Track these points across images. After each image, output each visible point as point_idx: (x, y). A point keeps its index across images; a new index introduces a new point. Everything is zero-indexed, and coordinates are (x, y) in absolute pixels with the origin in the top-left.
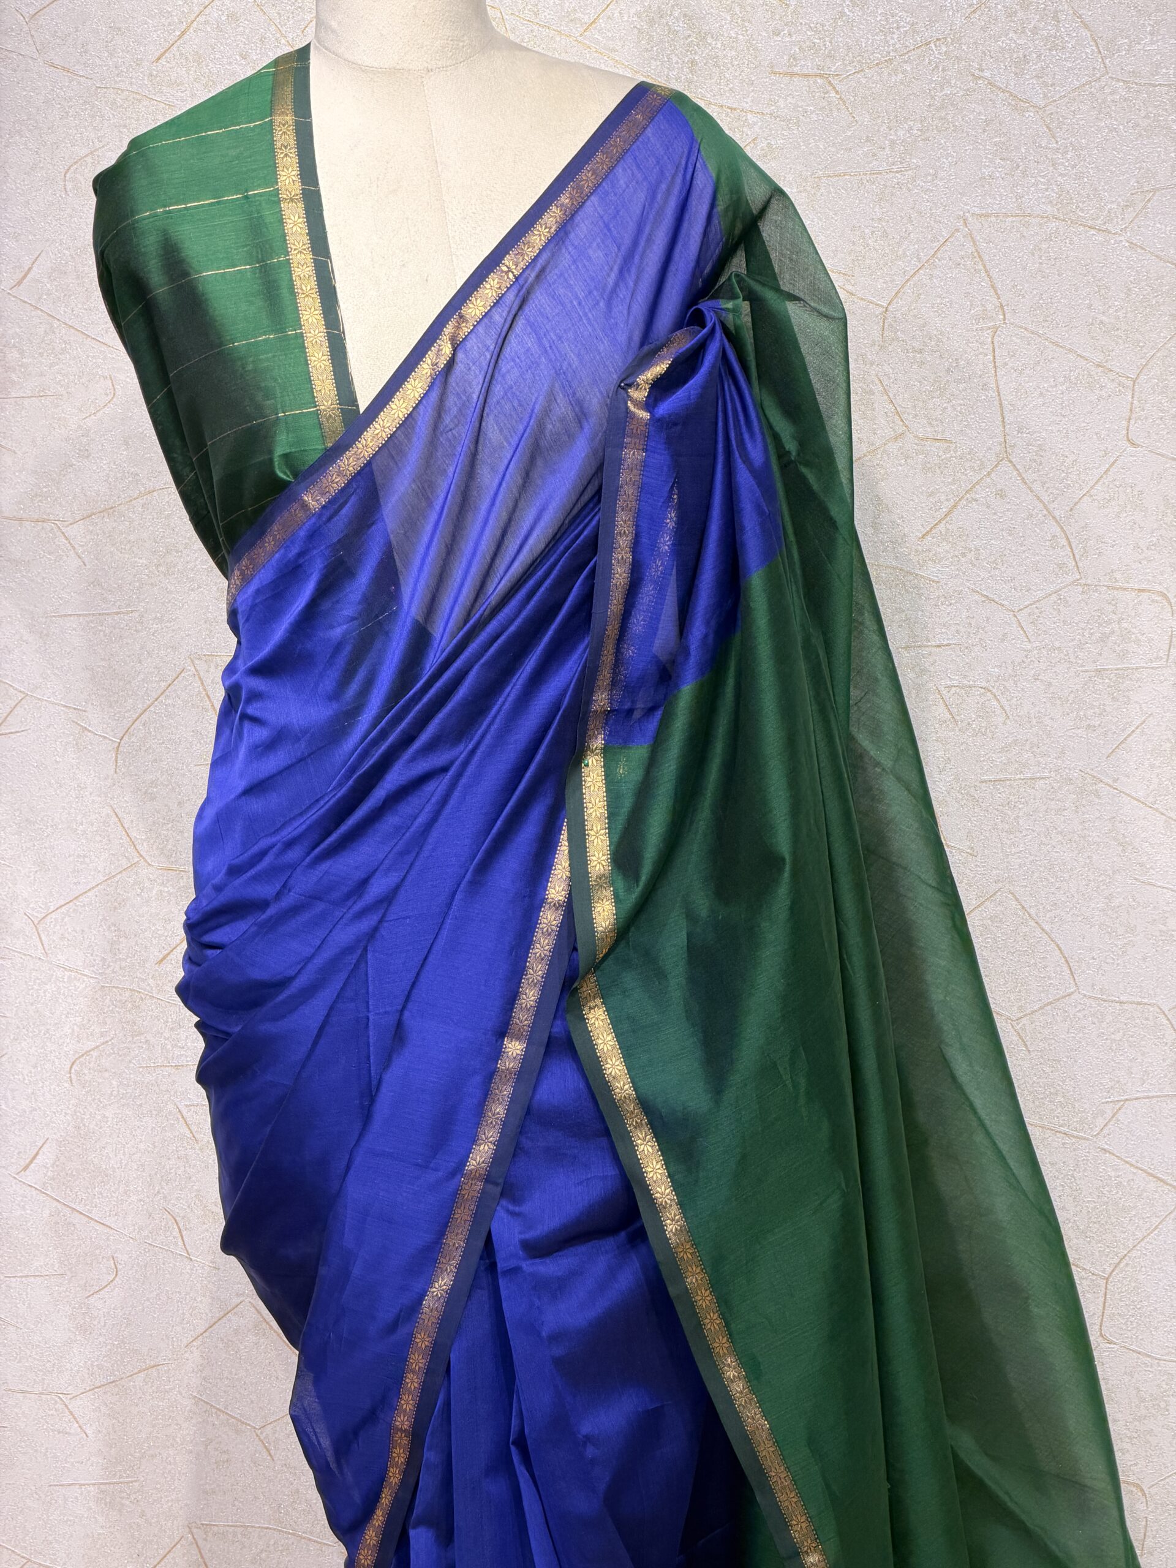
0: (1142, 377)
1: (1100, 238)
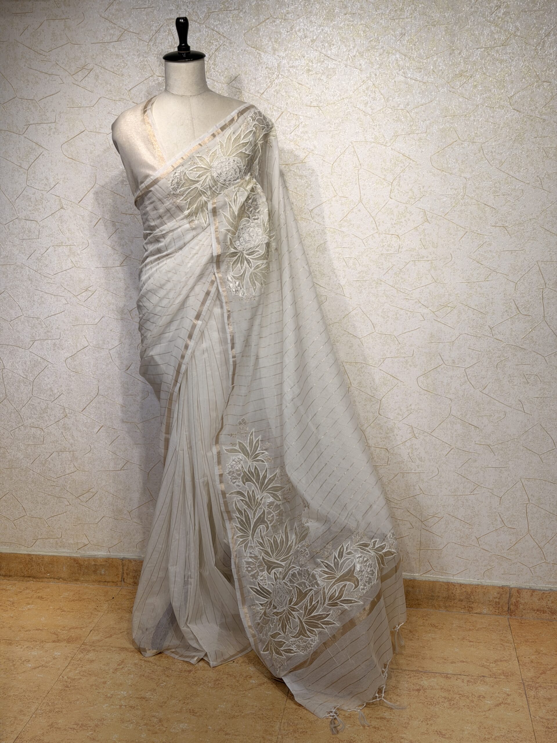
0: (394, 182)
1: (385, 147)
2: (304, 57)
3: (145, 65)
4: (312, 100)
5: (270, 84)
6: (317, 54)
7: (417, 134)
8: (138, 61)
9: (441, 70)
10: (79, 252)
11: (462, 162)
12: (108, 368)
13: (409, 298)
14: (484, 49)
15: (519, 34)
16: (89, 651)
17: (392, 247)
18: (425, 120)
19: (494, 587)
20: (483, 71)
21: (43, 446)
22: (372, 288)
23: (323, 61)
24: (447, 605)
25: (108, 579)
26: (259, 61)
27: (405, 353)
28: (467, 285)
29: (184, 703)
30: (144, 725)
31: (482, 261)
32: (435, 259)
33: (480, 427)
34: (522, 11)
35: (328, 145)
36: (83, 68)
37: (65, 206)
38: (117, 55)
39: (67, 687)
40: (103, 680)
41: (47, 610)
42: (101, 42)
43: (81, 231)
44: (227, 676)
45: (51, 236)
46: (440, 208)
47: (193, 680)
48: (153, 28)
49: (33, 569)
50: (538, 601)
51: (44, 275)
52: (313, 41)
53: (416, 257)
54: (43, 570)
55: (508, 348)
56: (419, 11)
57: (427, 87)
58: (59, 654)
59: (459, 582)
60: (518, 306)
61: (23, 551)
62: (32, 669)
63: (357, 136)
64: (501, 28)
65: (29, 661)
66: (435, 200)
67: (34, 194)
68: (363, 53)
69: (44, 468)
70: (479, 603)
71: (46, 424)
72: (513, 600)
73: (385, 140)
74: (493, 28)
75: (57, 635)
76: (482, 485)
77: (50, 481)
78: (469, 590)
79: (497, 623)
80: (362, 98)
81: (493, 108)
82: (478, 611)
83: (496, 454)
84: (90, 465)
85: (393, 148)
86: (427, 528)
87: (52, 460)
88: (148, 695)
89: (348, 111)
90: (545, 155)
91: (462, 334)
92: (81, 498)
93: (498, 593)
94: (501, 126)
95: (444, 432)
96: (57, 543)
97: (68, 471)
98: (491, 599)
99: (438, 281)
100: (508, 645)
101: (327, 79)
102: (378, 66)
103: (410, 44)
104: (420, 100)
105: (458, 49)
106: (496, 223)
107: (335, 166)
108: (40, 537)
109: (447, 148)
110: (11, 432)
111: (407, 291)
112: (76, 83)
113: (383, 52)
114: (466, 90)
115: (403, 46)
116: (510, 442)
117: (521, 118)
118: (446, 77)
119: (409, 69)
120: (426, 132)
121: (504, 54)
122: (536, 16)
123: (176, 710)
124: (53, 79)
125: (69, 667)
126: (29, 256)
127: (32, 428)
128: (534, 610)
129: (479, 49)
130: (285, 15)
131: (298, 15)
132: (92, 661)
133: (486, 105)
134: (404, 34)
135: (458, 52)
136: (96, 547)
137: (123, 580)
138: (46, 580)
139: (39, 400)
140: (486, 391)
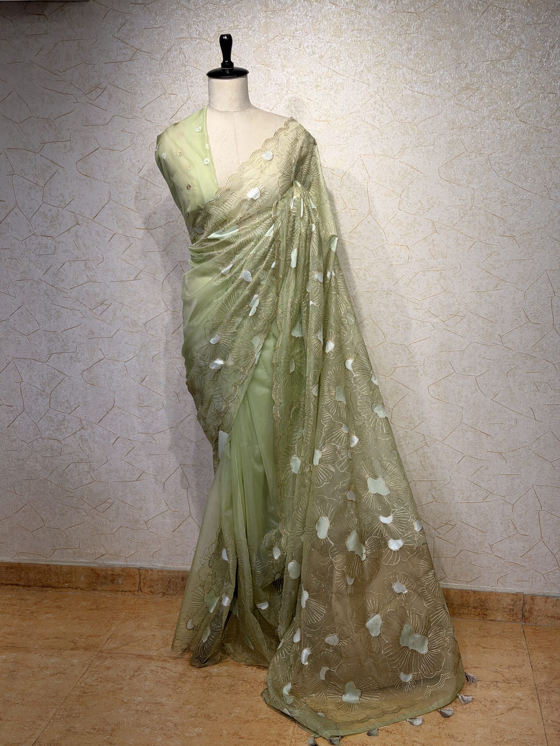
2: (312, 73)
3: (157, 83)
4: (321, 115)
5: (279, 99)
6: (325, 69)
7: (425, 146)
8: (150, 80)
9: (448, 83)
10: (94, 267)
11: (470, 174)
12: (123, 380)
13: (419, 308)
14: (489, 62)
15: (524, 47)
16: (106, 658)
17: (401, 258)
18: (433, 133)
19: (508, 594)
20: (489, 84)
21: (61, 457)
22: (382, 299)
23: (332, 77)
24: (461, 612)
25: (126, 589)
26: (269, 77)
27: (416, 362)
28: (476, 294)
29: (199, 708)
30: (160, 729)
31: (491, 270)
32: (444, 269)
33: (491, 435)
34: (527, 24)
35: (338, 159)
36: (97, 87)
37: (80, 222)
38: (129, 74)
39: (85, 693)
40: (119, 686)
41: (66, 619)
42: (114, 61)
43: (96, 246)
44: (241, 682)
45: (67, 251)
46: (449, 219)
47: (209, 686)
48: (165, 47)
49: (52, 579)
50: (551, 608)
51: (61, 289)
52: (321, 57)
53: (425, 267)
54: (61, 579)
55: (518, 356)
56: (425, 26)
57: (434, 100)
58: (77, 661)
59: (473, 589)
60: (527, 314)
61: (42, 561)
62: (51, 676)
63: (365, 149)
64: (506, 41)
65: (47, 668)
66: (444, 211)
67: (50, 210)
68: (370, 67)
69: (62, 479)
70: (493, 610)
71: (63, 436)
72: (527, 607)
73: (393, 153)
74: (498, 41)
75: (75, 643)
76: (495, 493)
77: (68, 492)
78: (483, 598)
79: (512, 630)
80: (370, 112)
81: (500, 120)
82: (493, 618)
83: (508, 461)
84: (107, 476)
85: (402, 160)
86: (440, 536)
87: (70, 472)
88: (164, 700)
89: (356, 125)
90: (552, 165)
91: (472, 343)
92: (98, 508)
93: (512, 600)
94: (508, 137)
95: (455, 440)
96: (75, 554)
97: (85, 482)
98: (505, 606)
99: (448, 291)
100: (521, 650)
101: (335, 94)
102: (385, 80)
103: (416, 59)
104: (427, 113)
105: (464, 63)
106: (505, 233)
107: (345, 179)
108: (58, 548)
109: (454, 160)
110: (30, 444)
111: (417, 301)
112: (90, 101)
113: (391, 67)
114: (472, 102)
115: (410, 60)
116: (521, 449)
117: (527, 130)
118: (452, 91)
119: (416, 83)
120: (434, 145)
121: (510, 67)
122: (541, 29)
123: (191, 715)
124: (68, 99)
125: (87, 674)
126: (46, 271)
127: (50, 441)
128: (549, 617)
129: (485, 63)
130: (294, 33)
131: (306, 32)
132: (108, 668)
133: (493, 116)
134: (411, 49)
135: (463, 66)
136: (114, 557)
137: (140, 589)
138: (65, 590)
139: (56, 412)
140: (497, 399)
